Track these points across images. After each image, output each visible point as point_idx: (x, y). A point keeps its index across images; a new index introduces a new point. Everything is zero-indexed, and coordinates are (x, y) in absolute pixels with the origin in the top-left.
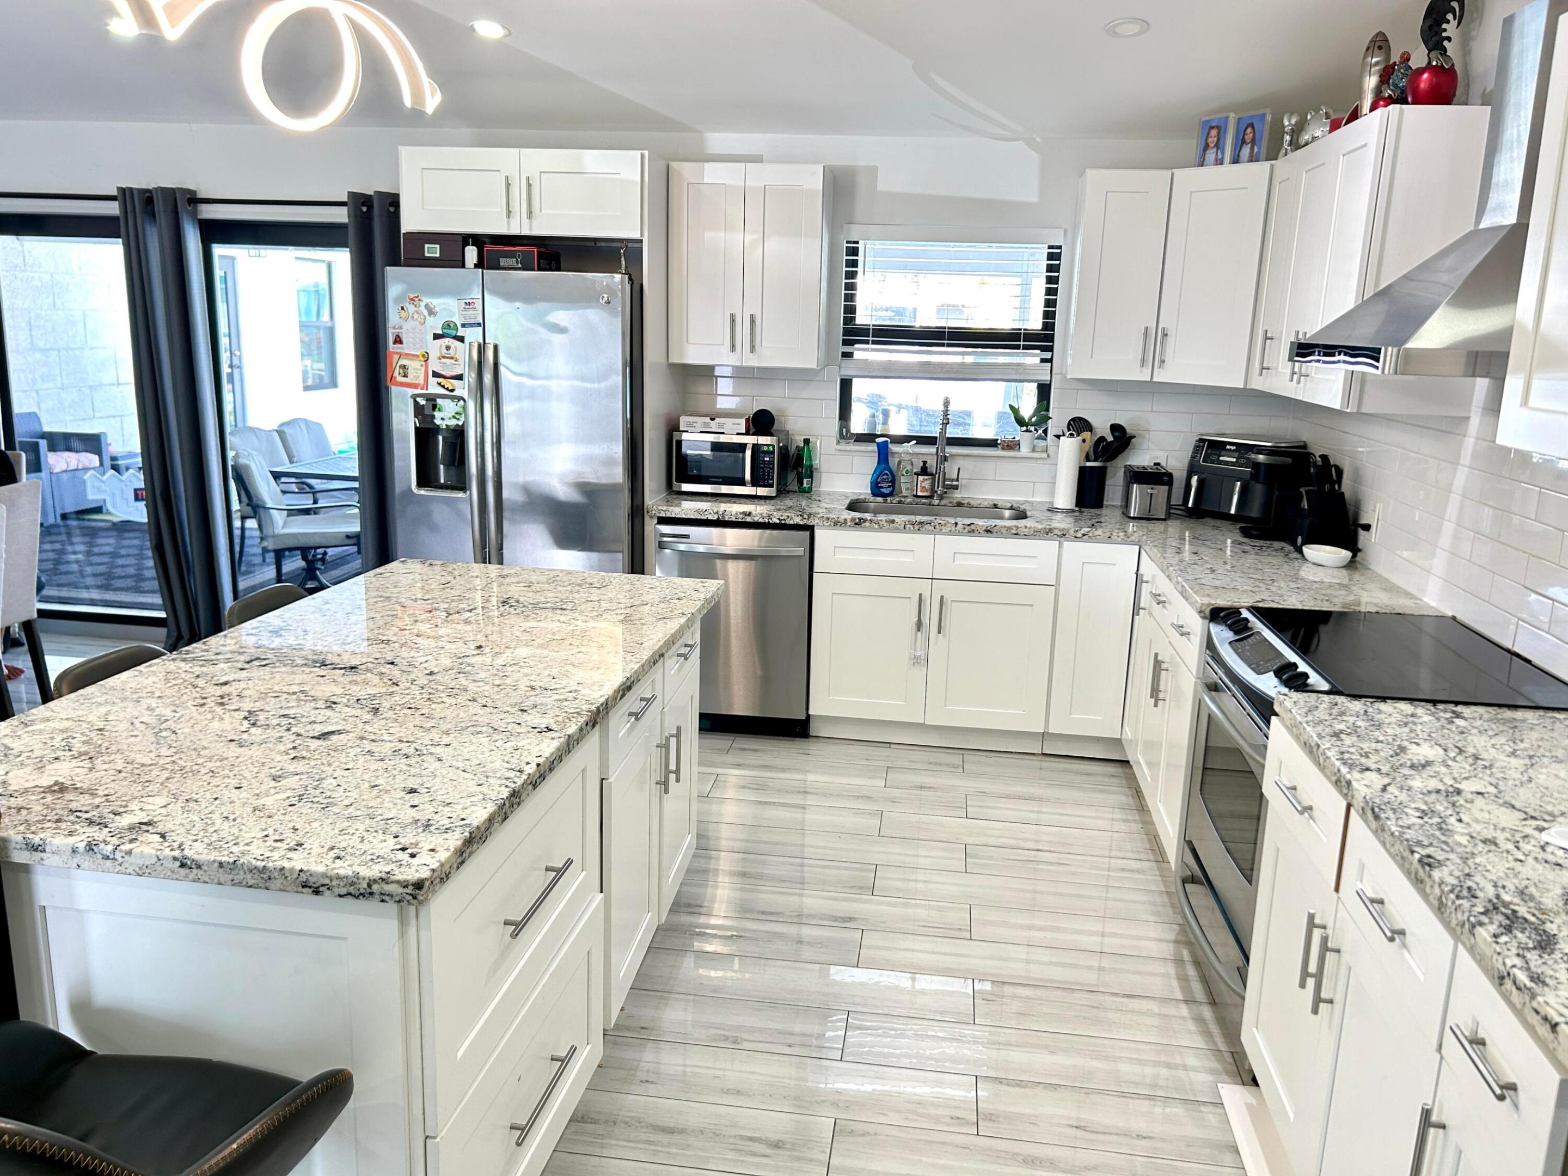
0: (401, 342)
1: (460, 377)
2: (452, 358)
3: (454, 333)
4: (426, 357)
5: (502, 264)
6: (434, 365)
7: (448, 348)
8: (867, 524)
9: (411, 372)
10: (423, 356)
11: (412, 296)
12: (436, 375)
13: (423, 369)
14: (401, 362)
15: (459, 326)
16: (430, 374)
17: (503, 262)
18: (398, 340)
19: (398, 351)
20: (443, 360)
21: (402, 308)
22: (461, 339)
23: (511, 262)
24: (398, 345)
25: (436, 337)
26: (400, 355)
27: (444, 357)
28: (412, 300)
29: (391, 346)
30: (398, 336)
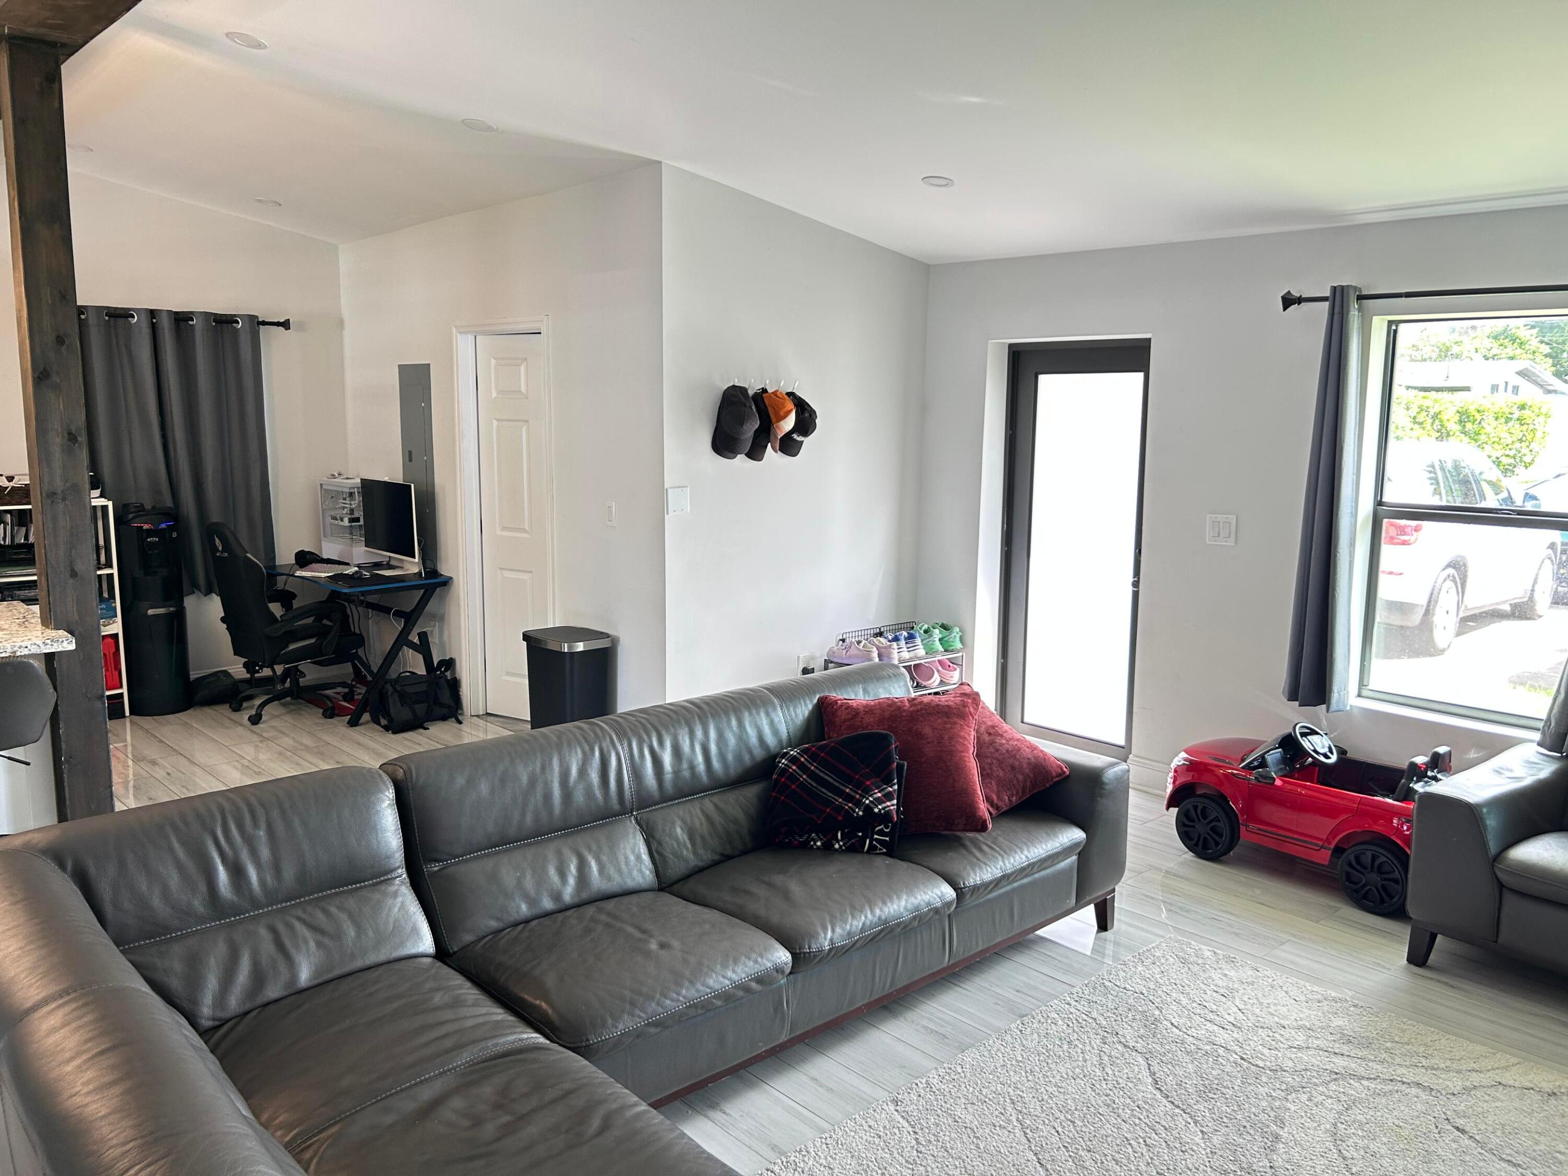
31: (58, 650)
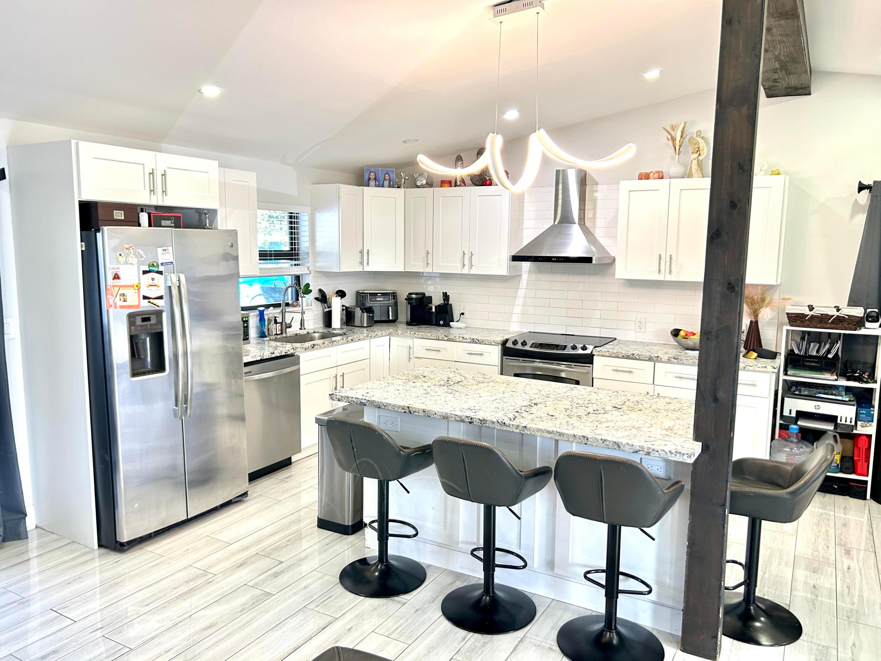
0: (119, 278)
1: (161, 298)
2: (156, 286)
3: (156, 269)
4: (138, 287)
5: (163, 224)
6: (145, 291)
7: (153, 279)
8: (316, 347)
9: (128, 298)
10: (137, 286)
11: (127, 246)
12: (145, 298)
13: (137, 294)
14: (121, 292)
15: (160, 265)
16: (141, 297)
17: (163, 223)
18: (116, 277)
19: (117, 284)
20: (150, 287)
21: (120, 255)
22: (160, 273)
23: (168, 223)
24: (117, 281)
25: (145, 272)
26: (120, 287)
27: (151, 286)
28: (127, 249)
29: (110, 281)
30: (116, 274)
31: (680, 460)
